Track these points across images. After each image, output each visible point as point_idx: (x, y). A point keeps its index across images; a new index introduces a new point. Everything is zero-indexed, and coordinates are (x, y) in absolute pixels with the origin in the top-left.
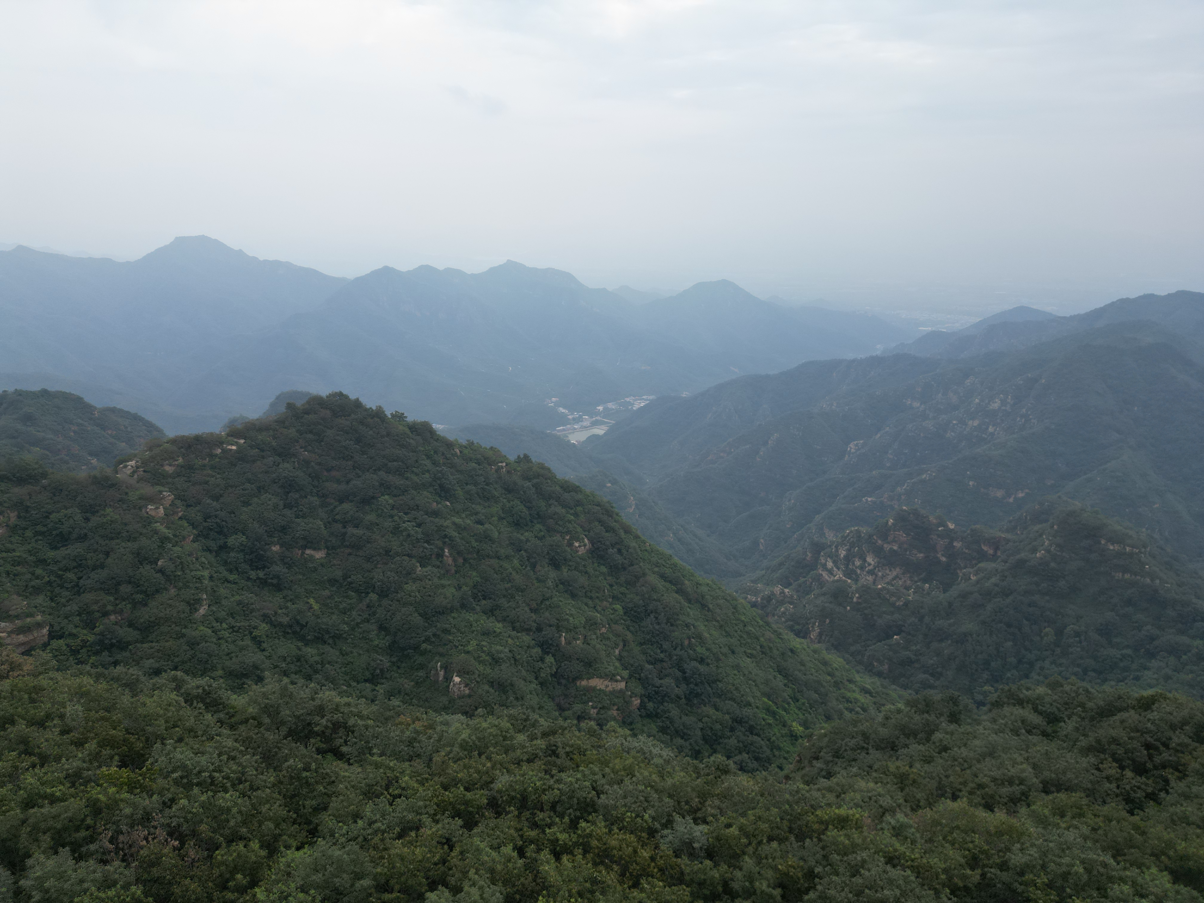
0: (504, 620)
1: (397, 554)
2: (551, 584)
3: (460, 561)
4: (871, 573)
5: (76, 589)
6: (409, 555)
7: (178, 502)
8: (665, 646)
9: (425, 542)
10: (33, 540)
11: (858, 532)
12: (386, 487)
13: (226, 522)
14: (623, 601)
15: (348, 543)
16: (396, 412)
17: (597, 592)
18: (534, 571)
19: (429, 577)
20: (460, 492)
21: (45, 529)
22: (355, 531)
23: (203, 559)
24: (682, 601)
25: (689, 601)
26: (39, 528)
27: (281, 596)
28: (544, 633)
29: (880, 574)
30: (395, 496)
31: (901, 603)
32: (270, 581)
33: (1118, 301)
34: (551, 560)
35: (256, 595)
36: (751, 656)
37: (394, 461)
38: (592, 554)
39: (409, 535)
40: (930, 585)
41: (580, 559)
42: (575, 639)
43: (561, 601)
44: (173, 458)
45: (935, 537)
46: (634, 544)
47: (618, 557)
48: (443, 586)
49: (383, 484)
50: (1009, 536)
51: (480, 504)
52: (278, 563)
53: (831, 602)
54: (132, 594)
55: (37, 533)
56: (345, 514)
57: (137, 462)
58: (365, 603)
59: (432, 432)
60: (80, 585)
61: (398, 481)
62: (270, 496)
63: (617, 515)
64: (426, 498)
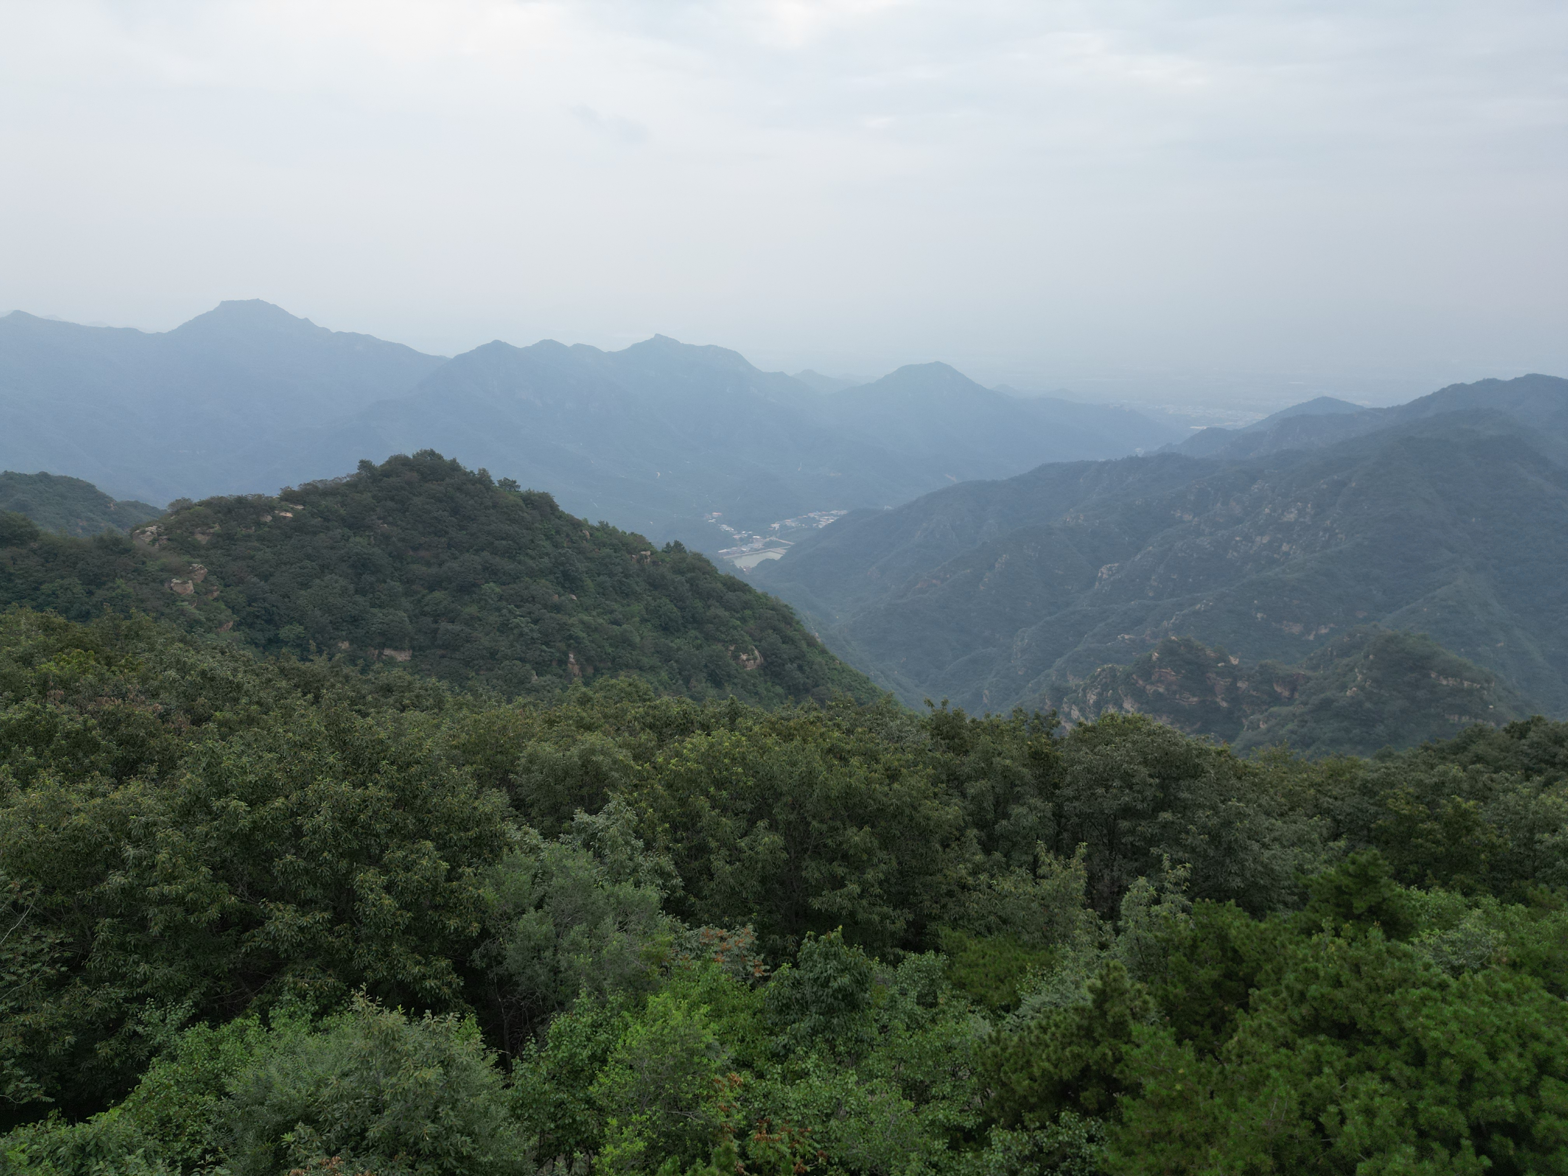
1: (506, 657)
3: (590, 670)
6: (522, 660)
7: (213, 578)
9: (542, 644)
11: (1112, 670)
12: (491, 572)
13: (277, 607)
15: (440, 643)
16: (506, 479)
19: (548, 688)
20: (589, 582)
22: (450, 627)
30: (504, 584)
33: (1449, 387)
34: (710, 675)
37: (503, 539)
38: (764, 670)
39: (521, 635)
41: (748, 675)
44: (207, 524)
45: (1213, 676)
46: (820, 660)
47: (798, 674)
49: (488, 568)
50: (1310, 673)
51: (616, 600)
56: (437, 605)
57: (159, 527)
59: (553, 507)
61: (507, 565)
62: (336, 577)
63: (798, 623)
64: (544, 587)
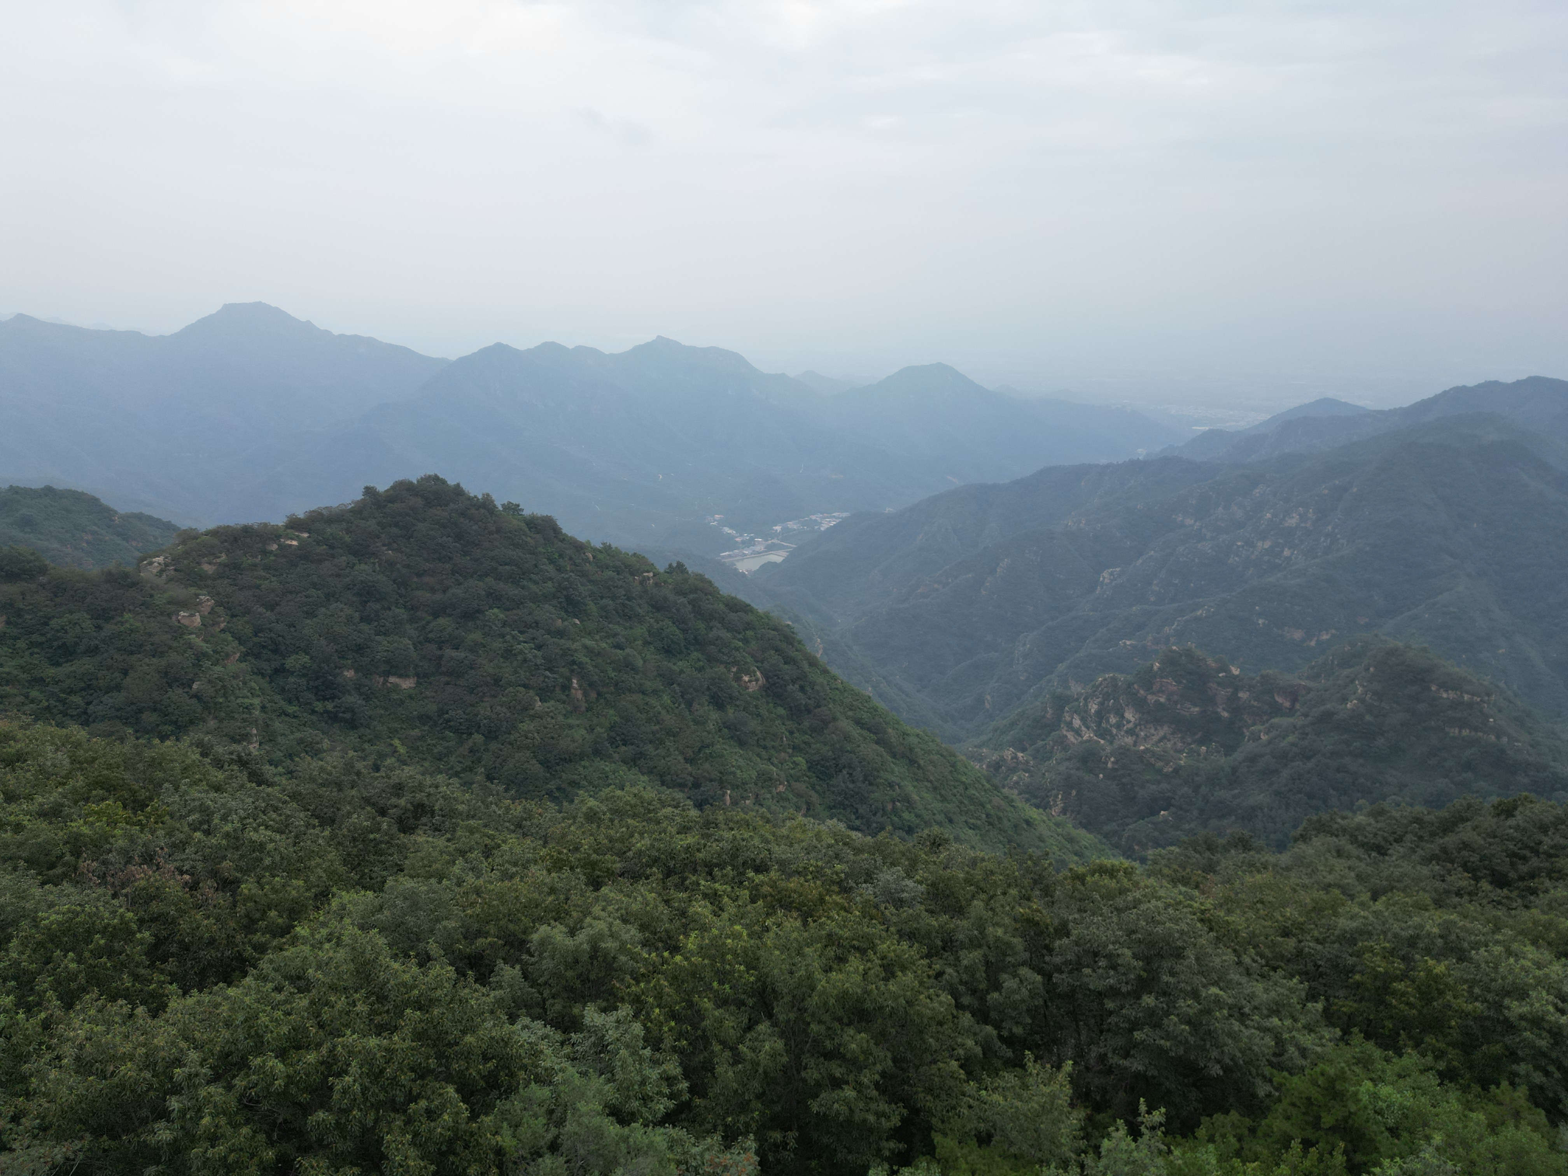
0: (650, 772)
1: (510, 684)
2: (712, 727)
3: (593, 695)
4: (1130, 732)
5: (84, 717)
6: (525, 686)
7: (220, 610)
8: (860, 811)
9: (546, 670)
10: (27, 653)
11: (1114, 679)
12: (495, 598)
13: (283, 637)
14: (807, 752)
15: (444, 669)
16: (510, 502)
17: (773, 740)
18: (690, 711)
19: (551, 714)
20: (592, 607)
21: (43, 639)
22: (454, 654)
23: (253, 684)
24: (885, 754)
25: (894, 755)
26: (35, 637)
27: (356, 736)
28: (702, 789)
29: (1142, 734)
30: (508, 610)
31: (1170, 769)
32: (341, 715)
33: (1451, 390)
34: (713, 697)
35: (324, 733)
36: (973, 827)
37: (506, 564)
38: (766, 691)
39: (525, 660)
40: (1208, 748)
41: (750, 697)
42: (744, 798)
43: (726, 750)
44: (214, 554)
45: (1214, 686)
46: (821, 680)
47: (800, 695)
48: (571, 727)
49: (492, 594)
50: (1311, 684)
51: (618, 624)
52: (353, 692)
53: (1078, 769)
54: (158, 725)
55: (32, 645)
56: (441, 631)
57: (166, 558)
58: (467, 747)
59: (556, 530)
60: (89, 711)
61: (511, 591)
62: (342, 606)
63: (800, 642)
64: (548, 613)
